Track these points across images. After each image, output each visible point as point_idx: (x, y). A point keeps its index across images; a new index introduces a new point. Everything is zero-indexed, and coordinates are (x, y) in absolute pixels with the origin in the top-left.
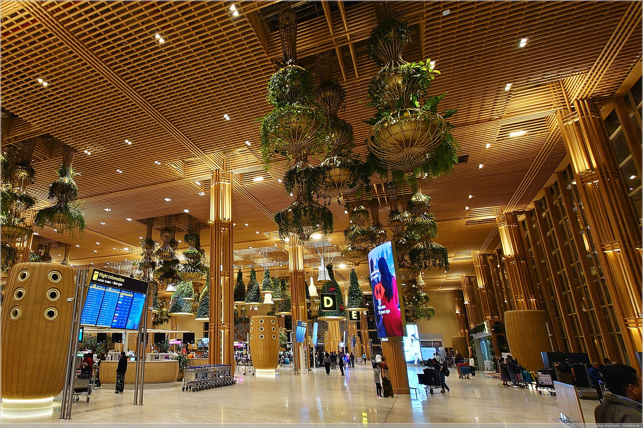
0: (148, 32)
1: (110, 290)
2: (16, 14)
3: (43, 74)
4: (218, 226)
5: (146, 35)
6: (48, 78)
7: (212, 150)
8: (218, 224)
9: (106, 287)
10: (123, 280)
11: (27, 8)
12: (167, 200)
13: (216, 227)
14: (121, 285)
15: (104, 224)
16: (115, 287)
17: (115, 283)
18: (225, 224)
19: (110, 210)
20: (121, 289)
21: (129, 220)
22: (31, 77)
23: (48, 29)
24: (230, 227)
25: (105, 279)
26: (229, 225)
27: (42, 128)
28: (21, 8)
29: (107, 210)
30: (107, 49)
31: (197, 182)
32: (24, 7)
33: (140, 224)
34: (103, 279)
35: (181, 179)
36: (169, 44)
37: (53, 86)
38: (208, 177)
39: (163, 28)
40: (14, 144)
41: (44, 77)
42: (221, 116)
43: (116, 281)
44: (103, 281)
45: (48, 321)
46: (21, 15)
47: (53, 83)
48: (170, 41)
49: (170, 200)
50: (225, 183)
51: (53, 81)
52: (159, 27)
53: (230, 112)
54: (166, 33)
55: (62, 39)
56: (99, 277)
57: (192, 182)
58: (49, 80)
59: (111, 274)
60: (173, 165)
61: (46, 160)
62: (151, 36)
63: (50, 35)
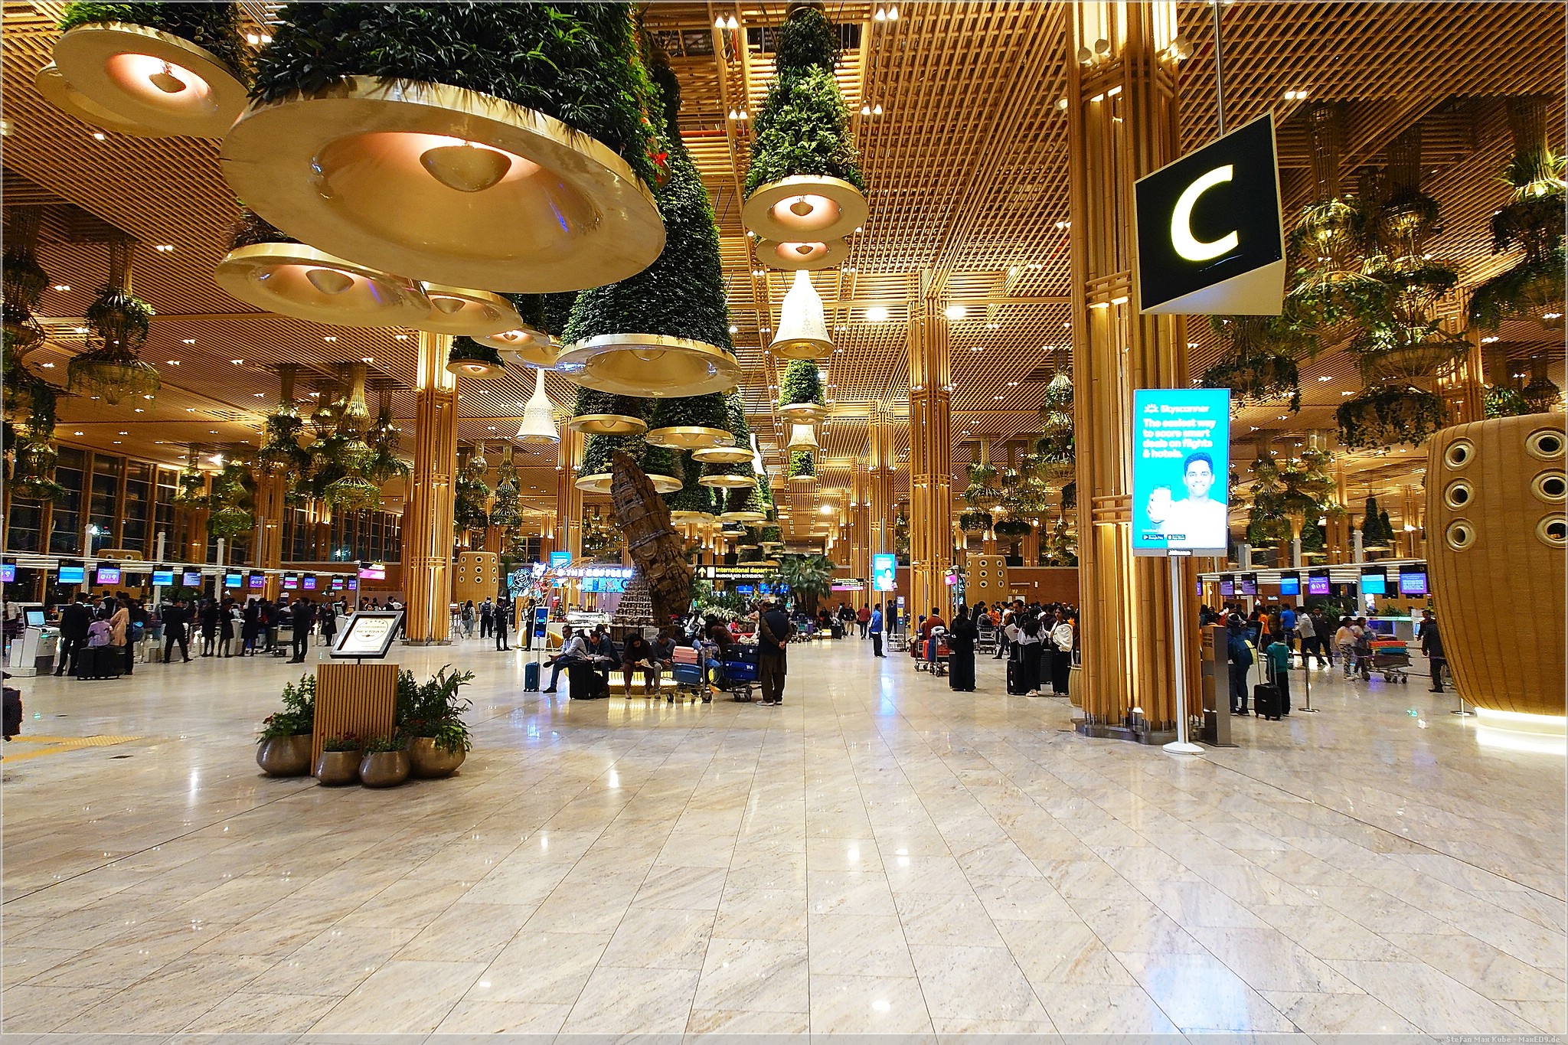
61: (1464, 159)
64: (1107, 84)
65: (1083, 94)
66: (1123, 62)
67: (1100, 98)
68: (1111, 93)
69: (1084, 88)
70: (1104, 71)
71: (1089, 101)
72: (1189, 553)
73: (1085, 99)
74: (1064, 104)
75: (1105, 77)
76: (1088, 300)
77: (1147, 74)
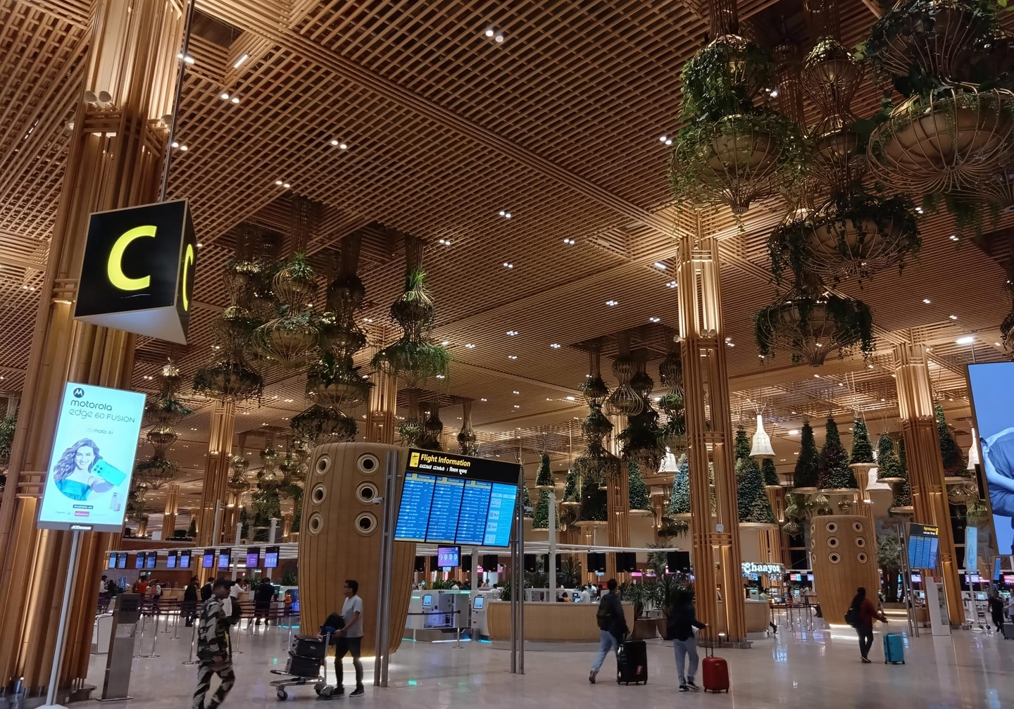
0: (471, 30)
1: (444, 481)
2: (271, 55)
3: (337, 132)
4: (693, 347)
5: (470, 35)
6: (346, 136)
7: (661, 204)
8: (693, 342)
9: (437, 476)
10: (468, 464)
11: (281, 43)
12: (611, 303)
13: (689, 347)
14: (465, 471)
15: (514, 358)
16: (455, 476)
17: (452, 469)
18: (707, 340)
19: (516, 333)
20: (465, 478)
21: (556, 346)
22: (320, 140)
23: (321, 65)
24: (717, 346)
25: (433, 464)
26: (716, 341)
27: (362, 214)
28: (273, 44)
29: (511, 333)
30: (418, 72)
31: (657, 265)
32: (278, 42)
33: (578, 353)
34: (429, 464)
35: (621, 263)
36: (513, 40)
37: (356, 147)
38: (672, 253)
39: (494, 18)
40: (330, 245)
41: (339, 135)
42: (654, 140)
43: (455, 466)
44: (429, 467)
45: (362, 536)
46: (277, 55)
47: (356, 143)
48: (514, 35)
49: (616, 303)
50: (703, 261)
51: (354, 139)
52: (487, 18)
53: (669, 129)
54: (503, 24)
55: (344, 74)
56: (421, 462)
57: (645, 266)
58: (348, 139)
59: (443, 456)
60: (600, 241)
61: (386, 263)
62: (479, 35)
63: (327, 73)
64: (105, 127)
65: (86, 126)
66: (120, 116)
67: (99, 135)
68: (109, 135)
69: (87, 122)
70: (106, 116)
71: (90, 133)
72: (89, 528)
73: (86, 130)
74: (72, 126)
75: (106, 120)
76: (54, 295)
77: (138, 132)
